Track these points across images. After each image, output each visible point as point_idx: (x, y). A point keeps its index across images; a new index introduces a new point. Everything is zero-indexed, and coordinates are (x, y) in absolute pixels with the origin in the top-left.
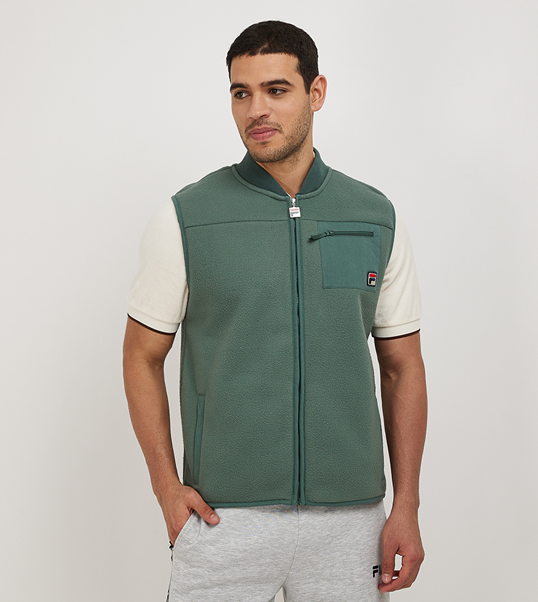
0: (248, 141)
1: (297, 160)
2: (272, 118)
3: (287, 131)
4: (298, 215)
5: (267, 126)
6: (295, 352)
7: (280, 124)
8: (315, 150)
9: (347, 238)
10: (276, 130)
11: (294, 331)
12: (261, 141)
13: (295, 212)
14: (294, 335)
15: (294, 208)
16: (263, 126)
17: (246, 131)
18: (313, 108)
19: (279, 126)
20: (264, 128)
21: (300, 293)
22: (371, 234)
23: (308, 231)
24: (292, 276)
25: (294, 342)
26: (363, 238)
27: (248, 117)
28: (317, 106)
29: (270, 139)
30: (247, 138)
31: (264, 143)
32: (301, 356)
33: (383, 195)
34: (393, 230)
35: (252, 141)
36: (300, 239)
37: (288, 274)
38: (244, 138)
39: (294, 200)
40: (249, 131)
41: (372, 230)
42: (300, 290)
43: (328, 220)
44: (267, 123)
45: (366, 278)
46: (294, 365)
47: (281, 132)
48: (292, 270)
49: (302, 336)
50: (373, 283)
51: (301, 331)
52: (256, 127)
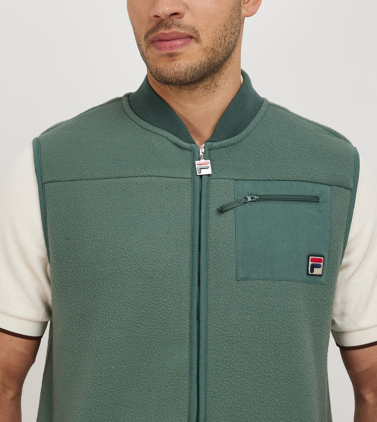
0: (149, 52)
1: (216, 86)
2: (187, 20)
3: (207, 39)
4: (209, 171)
5: (179, 30)
6: (191, 374)
7: (197, 28)
8: (243, 74)
9: (278, 205)
10: (192, 37)
11: (191, 342)
12: (168, 52)
13: (205, 168)
14: (191, 349)
15: (202, 161)
16: (174, 29)
17: (146, 37)
18: (244, 12)
19: (196, 32)
20: (174, 32)
21: (202, 286)
22: (315, 200)
23: (219, 196)
24: (192, 262)
25: (191, 359)
26: (303, 206)
27: (152, 14)
28: (251, 9)
29: (181, 50)
30: (147, 47)
31: (172, 56)
32: (201, 380)
33: (345, 140)
34: (353, 190)
35: (153, 52)
36: (207, 208)
37: (187, 258)
38: (144, 47)
39: (202, 150)
40: (151, 37)
41: (317, 193)
42: (202, 283)
43: (252, 178)
44: (179, 26)
45: (305, 264)
46: (190, 393)
47: (197, 40)
48: (193, 253)
49: (202, 351)
50: (317, 271)
51: (202, 343)
52: (162, 31)
